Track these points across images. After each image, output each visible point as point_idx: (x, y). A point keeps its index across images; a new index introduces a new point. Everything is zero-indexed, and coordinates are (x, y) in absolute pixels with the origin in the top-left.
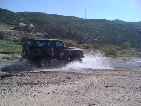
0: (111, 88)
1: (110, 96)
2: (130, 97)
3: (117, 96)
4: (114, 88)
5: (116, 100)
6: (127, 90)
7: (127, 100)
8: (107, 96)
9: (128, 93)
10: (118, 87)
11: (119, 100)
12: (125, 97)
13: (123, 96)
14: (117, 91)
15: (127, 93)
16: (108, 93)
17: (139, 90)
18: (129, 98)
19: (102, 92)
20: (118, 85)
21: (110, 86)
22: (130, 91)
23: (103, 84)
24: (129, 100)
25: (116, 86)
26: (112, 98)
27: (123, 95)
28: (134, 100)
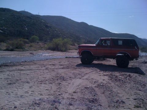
0: (14, 85)
1: (12, 94)
2: (33, 91)
3: (20, 92)
4: (18, 85)
5: (18, 97)
6: (31, 84)
7: (30, 95)
8: (9, 94)
9: (32, 87)
10: (22, 83)
11: (21, 96)
12: (28, 92)
13: (26, 92)
14: (21, 88)
15: (30, 87)
16: (10, 91)
17: (42, 83)
18: (32, 93)
19: (3, 91)
20: (22, 81)
21: (14, 82)
22: (34, 85)
23: (6, 81)
24: (32, 95)
25: (20, 82)
26: (14, 96)
27: (26, 90)
28: (37, 94)
